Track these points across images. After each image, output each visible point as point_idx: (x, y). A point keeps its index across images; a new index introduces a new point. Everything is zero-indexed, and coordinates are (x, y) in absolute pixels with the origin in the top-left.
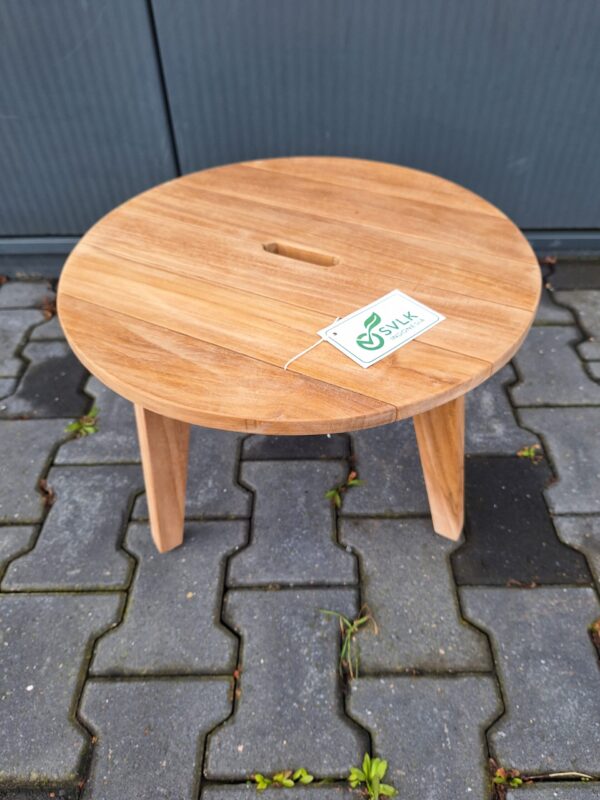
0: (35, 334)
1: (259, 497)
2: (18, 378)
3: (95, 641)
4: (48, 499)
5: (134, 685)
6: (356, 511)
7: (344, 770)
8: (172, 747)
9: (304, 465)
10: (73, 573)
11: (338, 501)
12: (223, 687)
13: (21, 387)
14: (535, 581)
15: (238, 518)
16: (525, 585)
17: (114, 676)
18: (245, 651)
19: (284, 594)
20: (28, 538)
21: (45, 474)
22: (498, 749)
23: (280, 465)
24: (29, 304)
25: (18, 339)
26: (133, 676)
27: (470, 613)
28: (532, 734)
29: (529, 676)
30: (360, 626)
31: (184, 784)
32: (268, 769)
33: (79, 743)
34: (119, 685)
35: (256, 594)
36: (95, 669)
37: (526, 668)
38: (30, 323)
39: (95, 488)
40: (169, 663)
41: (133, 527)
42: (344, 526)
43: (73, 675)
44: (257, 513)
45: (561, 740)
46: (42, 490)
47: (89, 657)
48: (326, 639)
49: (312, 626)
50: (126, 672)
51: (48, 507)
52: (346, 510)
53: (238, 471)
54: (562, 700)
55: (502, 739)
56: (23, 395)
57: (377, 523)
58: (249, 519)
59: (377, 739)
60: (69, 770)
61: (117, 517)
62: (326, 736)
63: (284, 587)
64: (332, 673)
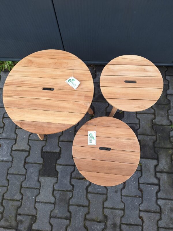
17: (62, 141)
26: (64, 141)
36: (60, 140)
43: (57, 141)
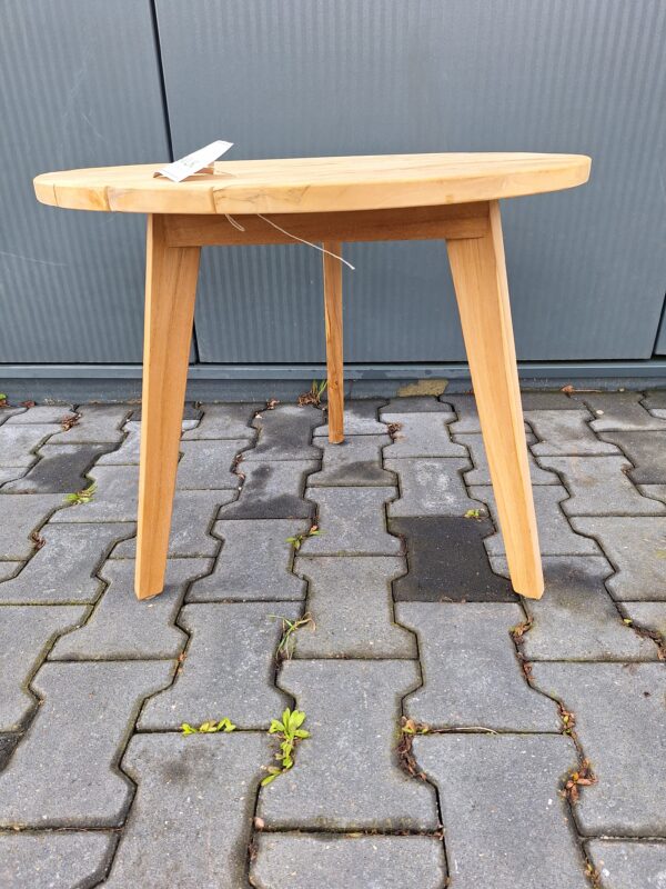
0: (51, 440)
1: (227, 542)
2: (30, 468)
3: (57, 637)
4: (38, 545)
5: (85, 665)
6: (312, 551)
7: (266, 721)
8: (111, 705)
9: (271, 523)
10: (48, 592)
11: (298, 545)
12: (168, 666)
13: (30, 473)
14: (466, 598)
15: (205, 557)
16: (457, 601)
17: (70, 660)
18: (193, 642)
19: (236, 604)
20: (14, 569)
21: (39, 528)
22: (410, 710)
23: (250, 522)
24: (51, 420)
25: (36, 443)
26: (87, 660)
27: (402, 618)
28: (444, 700)
29: (448, 660)
30: (300, 626)
31: (116, 730)
32: (196, 721)
33: (26, 704)
34: (72, 665)
35: (211, 605)
36: (54, 655)
37: (447, 656)
38: (49, 432)
39: (81, 537)
40: (121, 650)
41: (110, 562)
42: (300, 561)
43: (32, 659)
44: (223, 553)
45: (470, 704)
46: (34, 538)
47: (49, 648)
48: (268, 635)
49: (257, 626)
50: (81, 658)
51: (36, 549)
52: (304, 551)
53: (212, 526)
54: (475, 677)
55: (415, 704)
56: (31, 478)
57: (329, 559)
58: (216, 558)
59: (300, 702)
60: (14, 721)
61: (97, 556)
62: (254, 699)
63: (236, 601)
64: (268, 657)
